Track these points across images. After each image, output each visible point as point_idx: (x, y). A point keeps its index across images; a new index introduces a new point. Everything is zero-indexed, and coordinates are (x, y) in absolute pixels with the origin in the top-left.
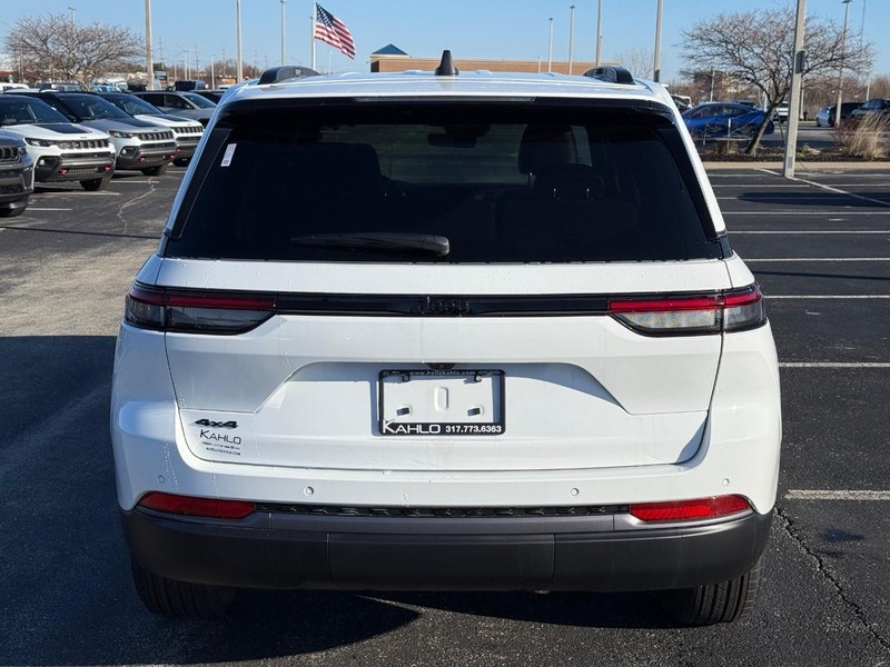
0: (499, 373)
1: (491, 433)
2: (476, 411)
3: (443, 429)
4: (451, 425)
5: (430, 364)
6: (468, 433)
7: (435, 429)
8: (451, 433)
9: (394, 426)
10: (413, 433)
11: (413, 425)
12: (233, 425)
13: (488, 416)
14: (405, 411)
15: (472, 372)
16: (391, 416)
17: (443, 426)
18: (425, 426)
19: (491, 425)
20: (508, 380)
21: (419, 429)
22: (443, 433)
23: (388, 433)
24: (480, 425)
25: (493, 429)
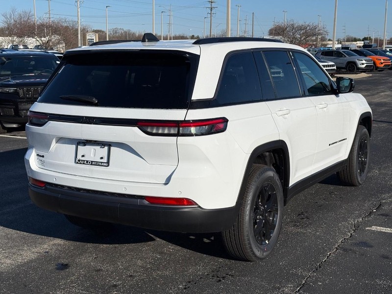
0: (109, 145)
1: (105, 166)
2: (102, 158)
3: (92, 163)
4: (94, 162)
5: (86, 140)
6: (98, 165)
7: (90, 163)
8: (94, 165)
9: (79, 160)
10: (84, 163)
11: (84, 161)
12: (43, 156)
13: (105, 160)
14: (83, 156)
15: (102, 144)
16: (79, 157)
17: (92, 162)
18: (87, 161)
19: (105, 163)
20: (112, 148)
21: (85, 162)
22: (92, 164)
23: (77, 163)
24: (102, 163)
25: (105, 164)
